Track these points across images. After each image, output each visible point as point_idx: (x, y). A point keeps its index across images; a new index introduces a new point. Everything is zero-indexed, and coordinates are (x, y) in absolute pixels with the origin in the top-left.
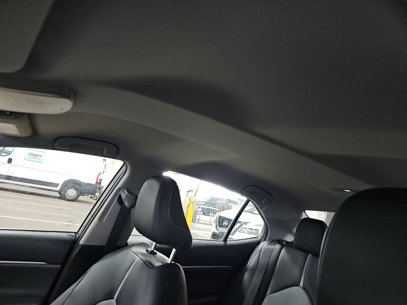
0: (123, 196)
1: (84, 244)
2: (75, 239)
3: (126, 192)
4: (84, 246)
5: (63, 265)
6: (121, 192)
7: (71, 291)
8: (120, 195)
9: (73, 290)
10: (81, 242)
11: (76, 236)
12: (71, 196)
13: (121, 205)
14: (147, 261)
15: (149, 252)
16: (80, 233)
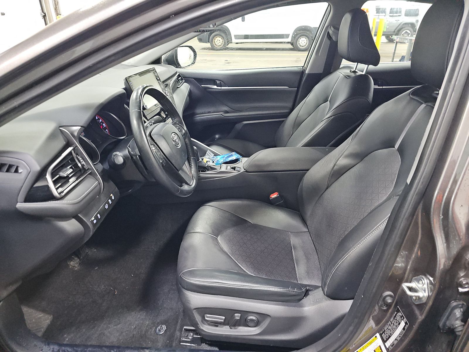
0: (331, 32)
1: (309, 73)
2: (303, 71)
3: (332, 28)
4: (309, 75)
5: (298, 88)
6: (329, 29)
7: (304, 102)
8: (328, 32)
9: (306, 101)
10: (307, 72)
11: (303, 68)
12: (303, 45)
13: (330, 40)
14: (347, 76)
15: (352, 71)
16: (305, 66)
